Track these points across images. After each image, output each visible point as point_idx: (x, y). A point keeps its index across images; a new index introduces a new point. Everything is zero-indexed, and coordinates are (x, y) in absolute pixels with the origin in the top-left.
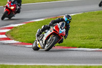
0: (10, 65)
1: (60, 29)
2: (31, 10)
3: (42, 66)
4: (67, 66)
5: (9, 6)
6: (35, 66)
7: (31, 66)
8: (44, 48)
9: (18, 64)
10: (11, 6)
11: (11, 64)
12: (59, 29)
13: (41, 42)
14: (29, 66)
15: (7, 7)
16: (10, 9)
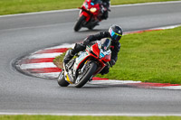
1: (102, 51)
3: (119, 117)
4: (162, 118)
5: (87, 7)
6: (106, 117)
7: (99, 117)
8: (74, 83)
9: (76, 114)
10: (91, 7)
12: (99, 50)
13: (70, 72)
14: (95, 117)
15: (83, 9)
16: (89, 12)
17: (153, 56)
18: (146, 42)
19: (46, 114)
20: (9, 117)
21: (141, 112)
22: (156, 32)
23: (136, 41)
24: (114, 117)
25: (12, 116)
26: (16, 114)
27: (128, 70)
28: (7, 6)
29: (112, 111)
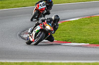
0: (45, 63)
2: (66, 10)
3: (77, 63)
7: (66, 63)
9: (53, 62)
11: (47, 62)
14: (64, 63)
17: (96, 30)
18: (92, 22)
19: (37, 61)
20: (16, 63)
21: (89, 60)
22: (97, 17)
23: (86, 22)
24: (74, 63)
25: (19, 63)
26: (21, 62)
27: (82, 37)
28: (16, 3)
29: (73, 60)
